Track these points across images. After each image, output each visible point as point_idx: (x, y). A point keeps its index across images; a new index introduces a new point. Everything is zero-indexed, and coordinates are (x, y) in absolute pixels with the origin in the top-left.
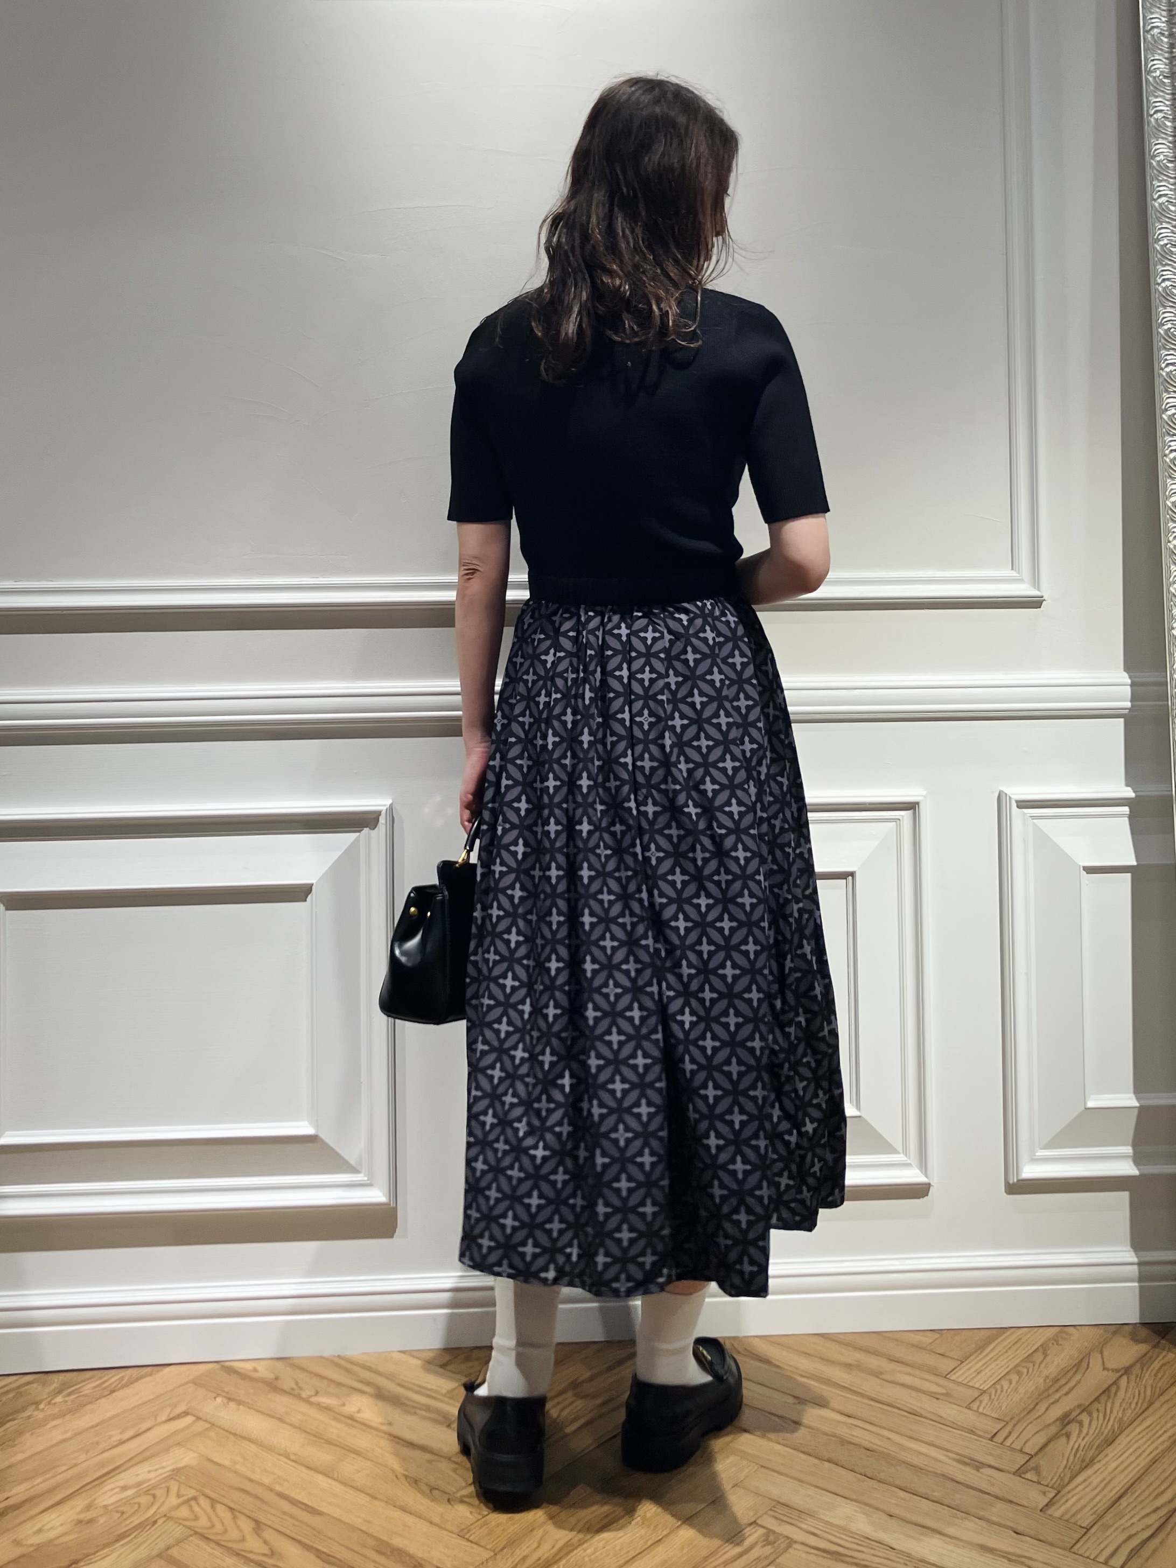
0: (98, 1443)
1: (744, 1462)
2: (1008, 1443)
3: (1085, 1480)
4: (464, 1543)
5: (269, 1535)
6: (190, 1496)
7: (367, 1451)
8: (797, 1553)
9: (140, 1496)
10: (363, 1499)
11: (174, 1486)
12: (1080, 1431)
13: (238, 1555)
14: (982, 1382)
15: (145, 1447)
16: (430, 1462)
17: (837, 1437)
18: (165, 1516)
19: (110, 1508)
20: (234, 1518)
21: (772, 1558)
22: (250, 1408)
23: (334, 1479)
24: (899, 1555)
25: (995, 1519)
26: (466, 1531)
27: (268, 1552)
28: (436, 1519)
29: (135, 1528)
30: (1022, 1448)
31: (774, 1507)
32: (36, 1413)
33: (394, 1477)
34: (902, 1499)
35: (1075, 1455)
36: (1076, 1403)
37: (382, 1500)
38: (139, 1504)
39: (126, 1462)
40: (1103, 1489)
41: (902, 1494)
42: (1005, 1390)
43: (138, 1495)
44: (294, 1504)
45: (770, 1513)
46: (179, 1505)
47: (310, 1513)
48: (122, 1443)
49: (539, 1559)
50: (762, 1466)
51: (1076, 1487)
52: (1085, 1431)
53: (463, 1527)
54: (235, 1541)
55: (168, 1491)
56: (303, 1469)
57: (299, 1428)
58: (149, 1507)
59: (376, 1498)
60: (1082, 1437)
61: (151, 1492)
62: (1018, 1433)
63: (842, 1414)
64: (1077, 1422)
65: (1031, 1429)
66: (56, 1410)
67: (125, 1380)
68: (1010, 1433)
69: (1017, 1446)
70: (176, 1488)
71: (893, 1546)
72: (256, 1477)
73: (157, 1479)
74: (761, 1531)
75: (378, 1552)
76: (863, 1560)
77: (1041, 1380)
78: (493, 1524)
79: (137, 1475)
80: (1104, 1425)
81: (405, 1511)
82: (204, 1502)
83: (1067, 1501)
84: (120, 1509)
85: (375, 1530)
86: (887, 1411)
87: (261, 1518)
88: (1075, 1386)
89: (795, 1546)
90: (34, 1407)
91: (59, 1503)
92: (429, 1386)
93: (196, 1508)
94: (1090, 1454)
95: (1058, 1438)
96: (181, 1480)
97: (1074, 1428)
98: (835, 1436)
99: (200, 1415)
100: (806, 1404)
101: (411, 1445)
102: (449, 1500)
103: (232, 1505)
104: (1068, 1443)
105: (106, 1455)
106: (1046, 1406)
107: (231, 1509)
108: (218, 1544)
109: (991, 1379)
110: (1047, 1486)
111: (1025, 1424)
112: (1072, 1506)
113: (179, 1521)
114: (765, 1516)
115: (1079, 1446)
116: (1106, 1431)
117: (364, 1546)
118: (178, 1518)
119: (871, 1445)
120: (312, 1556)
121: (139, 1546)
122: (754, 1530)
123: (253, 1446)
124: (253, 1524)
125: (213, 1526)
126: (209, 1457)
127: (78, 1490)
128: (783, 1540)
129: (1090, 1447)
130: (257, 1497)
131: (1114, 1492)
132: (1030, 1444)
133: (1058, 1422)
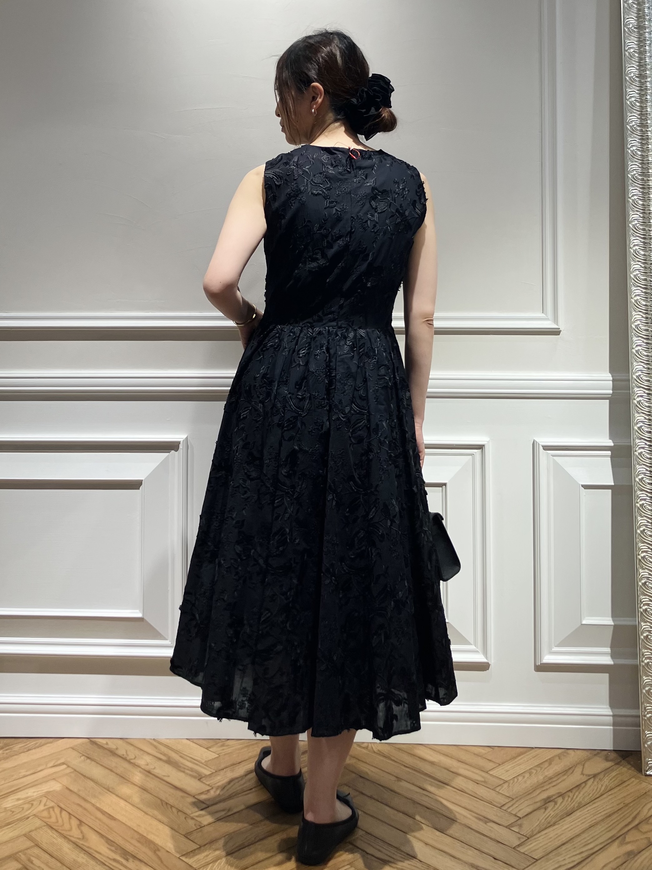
0: (12, 776)
2: (510, 810)
3: (546, 834)
4: (186, 840)
5: (84, 828)
7: (152, 790)
12: (554, 806)
13: (65, 837)
14: (507, 776)
16: (182, 797)
18: (35, 815)
19: (8, 809)
20: (70, 818)
22: (97, 763)
25: (486, 851)
26: (189, 835)
27: (82, 838)
29: (20, 820)
33: (161, 804)
35: (545, 820)
36: (557, 792)
38: (23, 808)
39: (24, 786)
40: (554, 839)
42: (519, 781)
43: (24, 803)
44: (104, 814)
46: (44, 810)
47: (111, 819)
48: (25, 776)
51: (540, 836)
52: (557, 806)
53: (188, 832)
54: (66, 831)
55: (40, 803)
58: (28, 810)
60: (554, 810)
61: (32, 802)
62: (517, 806)
64: (554, 802)
65: (525, 804)
67: (37, 745)
68: (513, 805)
69: (514, 813)
70: (45, 801)
73: (37, 796)
77: (542, 778)
79: (27, 793)
80: (570, 804)
82: (57, 810)
83: (531, 844)
84: (13, 810)
85: (141, 831)
87: (83, 819)
88: (560, 782)
93: (52, 812)
94: (555, 819)
95: (540, 809)
96: (48, 798)
97: (551, 805)
98: (410, 799)
99: (69, 765)
103: (72, 812)
104: (544, 813)
106: (539, 792)
107: (70, 814)
108: (57, 831)
109: (513, 775)
110: (522, 835)
111: (523, 801)
112: (533, 847)
113: (41, 818)
115: (550, 814)
116: (569, 808)
119: (429, 805)
121: (15, 830)
124: (78, 822)
125: (57, 822)
126: (67, 787)
129: (556, 816)
130: (85, 809)
132: (521, 811)
133: (543, 801)
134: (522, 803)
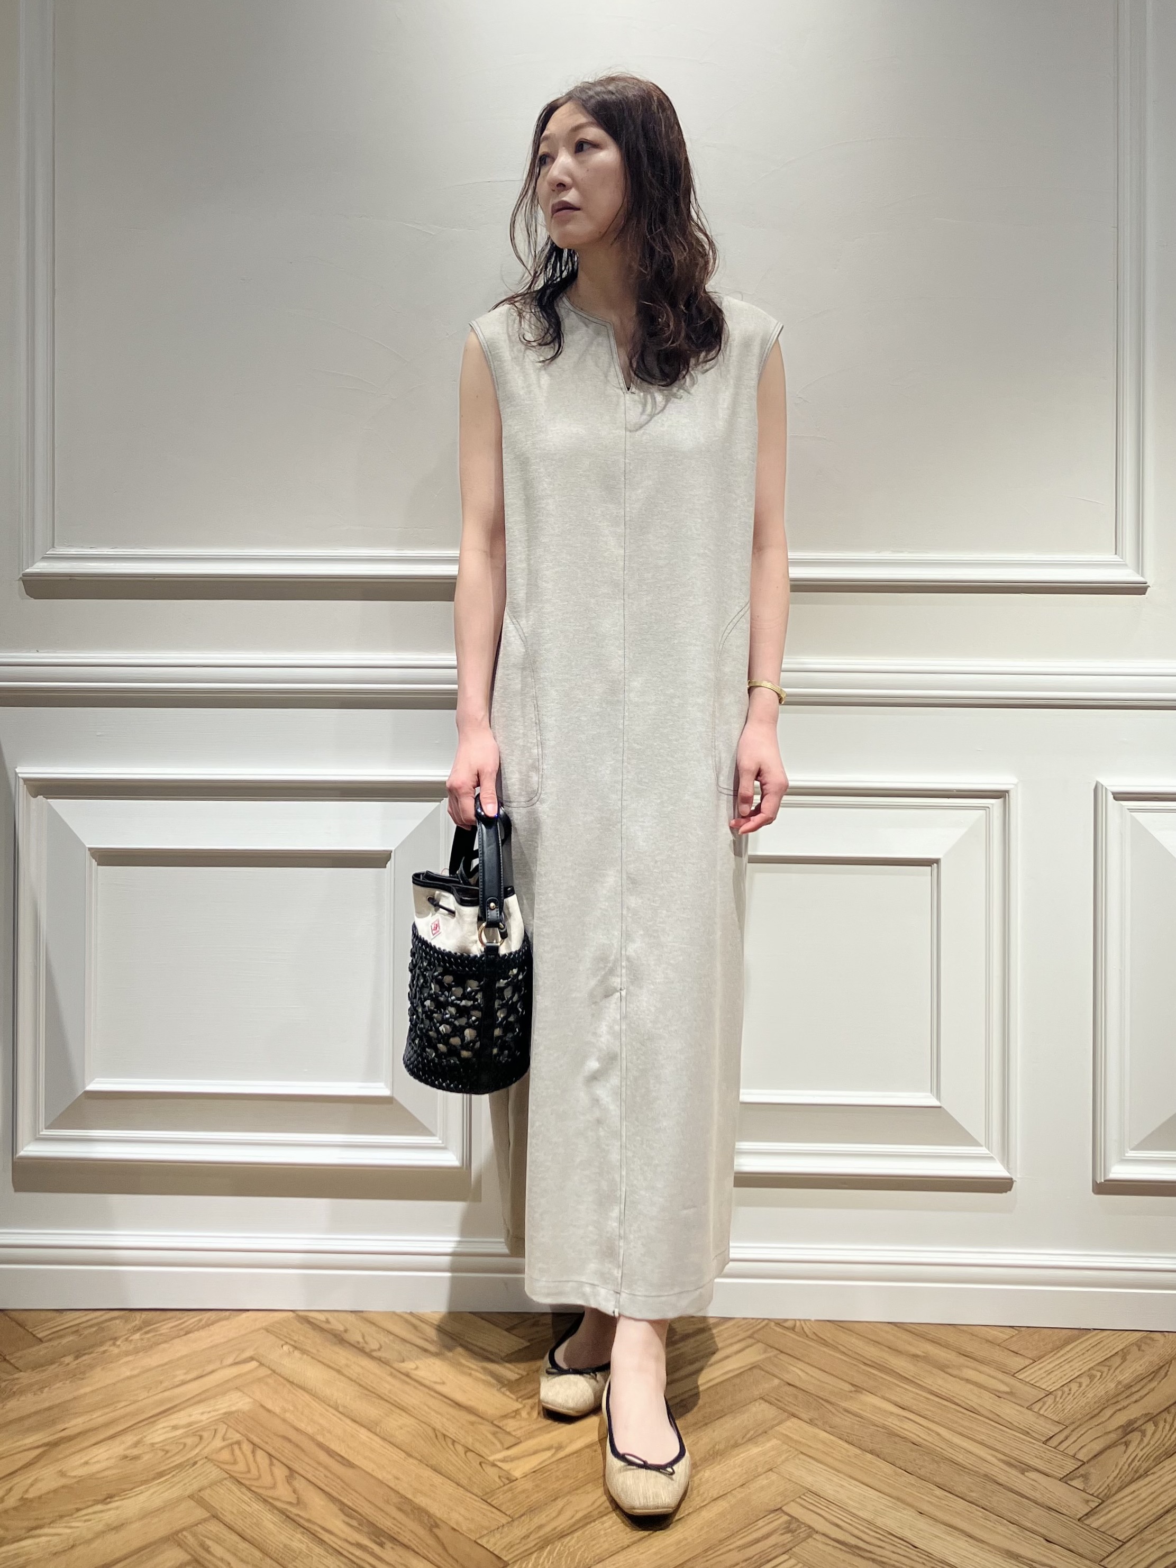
0: (161, 1382)
1: (785, 1447)
2: (1062, 1447)
3: (1134, 1491)
4: (485, 1506)
5: (299, 1484)
6: (235, 1440)
7: (414, 1409)
8: (815, 1545)
9: (188, 1436)
10: (398, 1455)
11: (222, 1428)
12: (1142, 1440)
13: (265, 1501)
14: (1049, 1383)
15: (204, 1389)
16: (472, 1423)
17: (886, 1429)
18: (206, 1458)
19: (157, 1446)
20: (271, 1464)
21: (790, 1545)
22: (312, 1358)
23: (377, 1435)
24: (919, 1554)
25: (1029, 1525)
26: (489, 1495)
27: (295, 1501)
28: (464, 1482)
29: (177, 1467)
30: (1075, 1454)
31: (804, 1495)
32: (112, 1348)
33: (434, 1436)
34: (938, 1497)
35: (1129, 1466)
36: (1144, 1413)
37: (416, 1459)
38: (185, 1445)
39: (184, 1402)
40: (1151, 1502)
41: (939, 1492)
42: (1072, 1392)
43: (186, 1435)
44: (331, 1456)
45: (799, 1500)
46: (222, 1448)
47: (344, 1465)
48: (184, 1383)
49: (555, 1529)
50: (802, 1453)
51: (1123, 1498)
52: (1146, 1440)
53: (488, 1490)
54: (266, 1488)
55: (214, 1436)
56: (348, 1422)
57: (355, 1381)
58: (192, 1449)
59: (410, 1455)
60: (1141, 1447)
61: (198, 1433)
62: (1075, 1439)
63: (896, 1405)
64: (1140, 1431)
65: (1092, 1434)
66: (131, 1347)
67: (200, 1324)
68: (1066, 1438)
69: (1072, 1453)
70: (225, 1430)
71: (916, 1545)
72: (302, 1426)
73: (208, 1421)
74: (786, 1518)
75: (400, 1509)
76: (882, 1556)
77: (1113, 1385)
78: (519, 1489)
79: (190, 1416)
80: (1168, 1436)
81: (435, 1470)
82: (246, 1447)
83: (1110, 1511)
84: (167, 1448)
85: (403, 1488)
86: (945, 1406)
87: (296, 1466)
88: (1146, 1395)
89: (816, 1536)
90: (111, 1342)
91: (112, 1437)
92: (490, 1349)
93: (237, 1452)
94: (1145, 1466)
95: (1117, 1446)
96: (230, 1424)
97: (1136, 1436)
98: (884, 1427)
99: (264, 1361)
100: (861, 1393)
101: (458, 1405)
102: (480, 1464)
103: (273, 1452)
104: (1125, 1452)
105: (167, 1394)
106: (1112, 1412)
107: (270, 1455)
108: (249, 1489)
109: (1059, 1381)
110: (1092, 1495)
111: (1085, 1430)
112: (1113, 1517)
113: (218, 1464)
114: (792, 1503)
115: (1137, 1455)
116: (1169, 1443)
117: (388, 1502)
118: (219, 1462)
119: (919, 1439)
120: (334, 1508)
121: (173, 1486)
122: (778, 1517)
123: (305, 1395)
124: (286, 1472)
125: (249, 1471)
126: (263, 1404)
127: (132, 1426)
128: (804, 1529)
129: (1148, 1457)
130: (297, 1446)
131: (1163, 1505)
132: (1084, 1450)
133: (1120, 1430)
134: (1082, 1435)
